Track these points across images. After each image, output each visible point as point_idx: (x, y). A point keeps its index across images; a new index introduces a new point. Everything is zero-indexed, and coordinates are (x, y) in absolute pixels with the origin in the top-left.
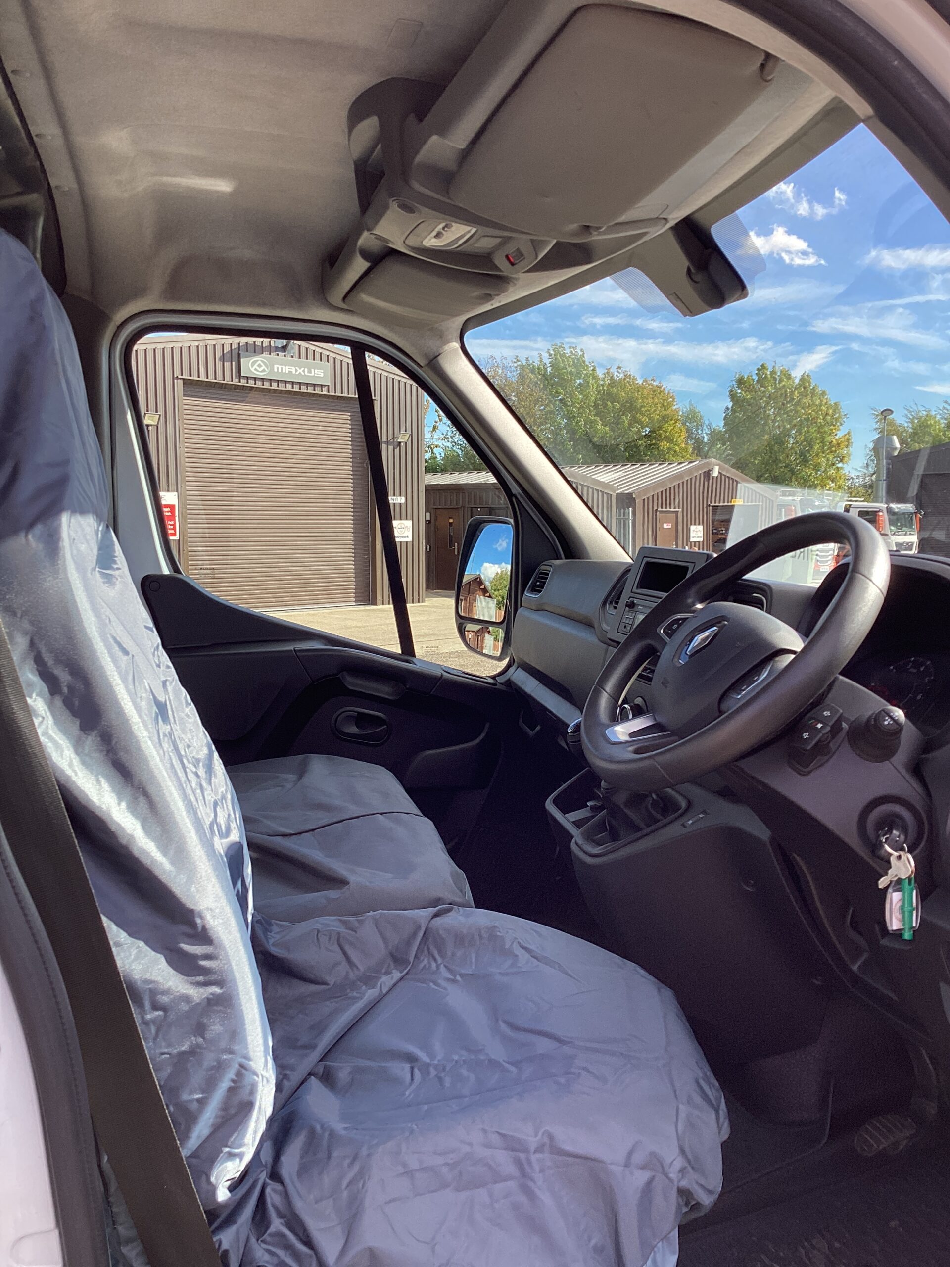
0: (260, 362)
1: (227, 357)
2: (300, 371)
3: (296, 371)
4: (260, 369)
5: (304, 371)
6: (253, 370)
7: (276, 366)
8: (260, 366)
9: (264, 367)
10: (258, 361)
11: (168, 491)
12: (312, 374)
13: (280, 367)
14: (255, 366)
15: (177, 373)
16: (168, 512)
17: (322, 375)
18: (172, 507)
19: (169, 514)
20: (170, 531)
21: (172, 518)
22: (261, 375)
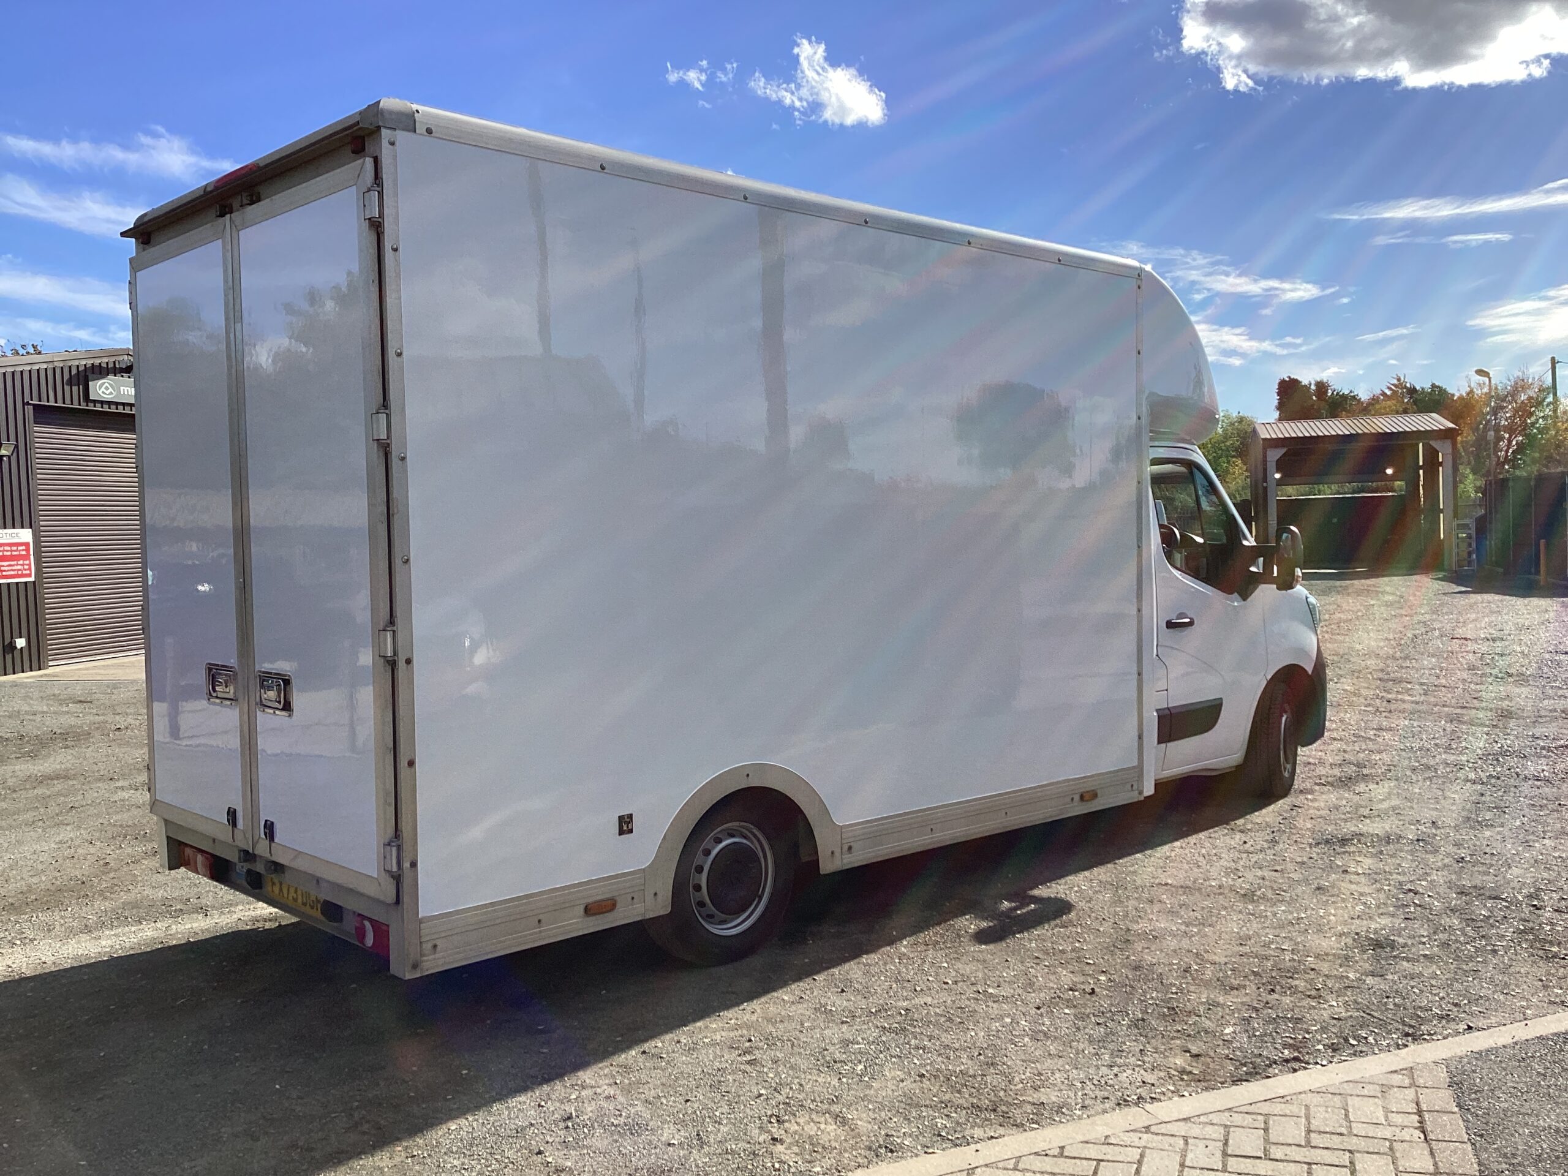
1: (74, 381)
4: (107, 392)
6: (100, 392)
7: (122, 388)
8: (107, 388)
9: (111, 390)
10: (104, 384)
11: (22, 528)
13: (126, 389)
14: (103, 389)
15: (27, 399)
16: (23, 550)
18: (27, 544)
19: (24, 553)
20: (25, 572)
21: (27, 557)
22: (108, 397)
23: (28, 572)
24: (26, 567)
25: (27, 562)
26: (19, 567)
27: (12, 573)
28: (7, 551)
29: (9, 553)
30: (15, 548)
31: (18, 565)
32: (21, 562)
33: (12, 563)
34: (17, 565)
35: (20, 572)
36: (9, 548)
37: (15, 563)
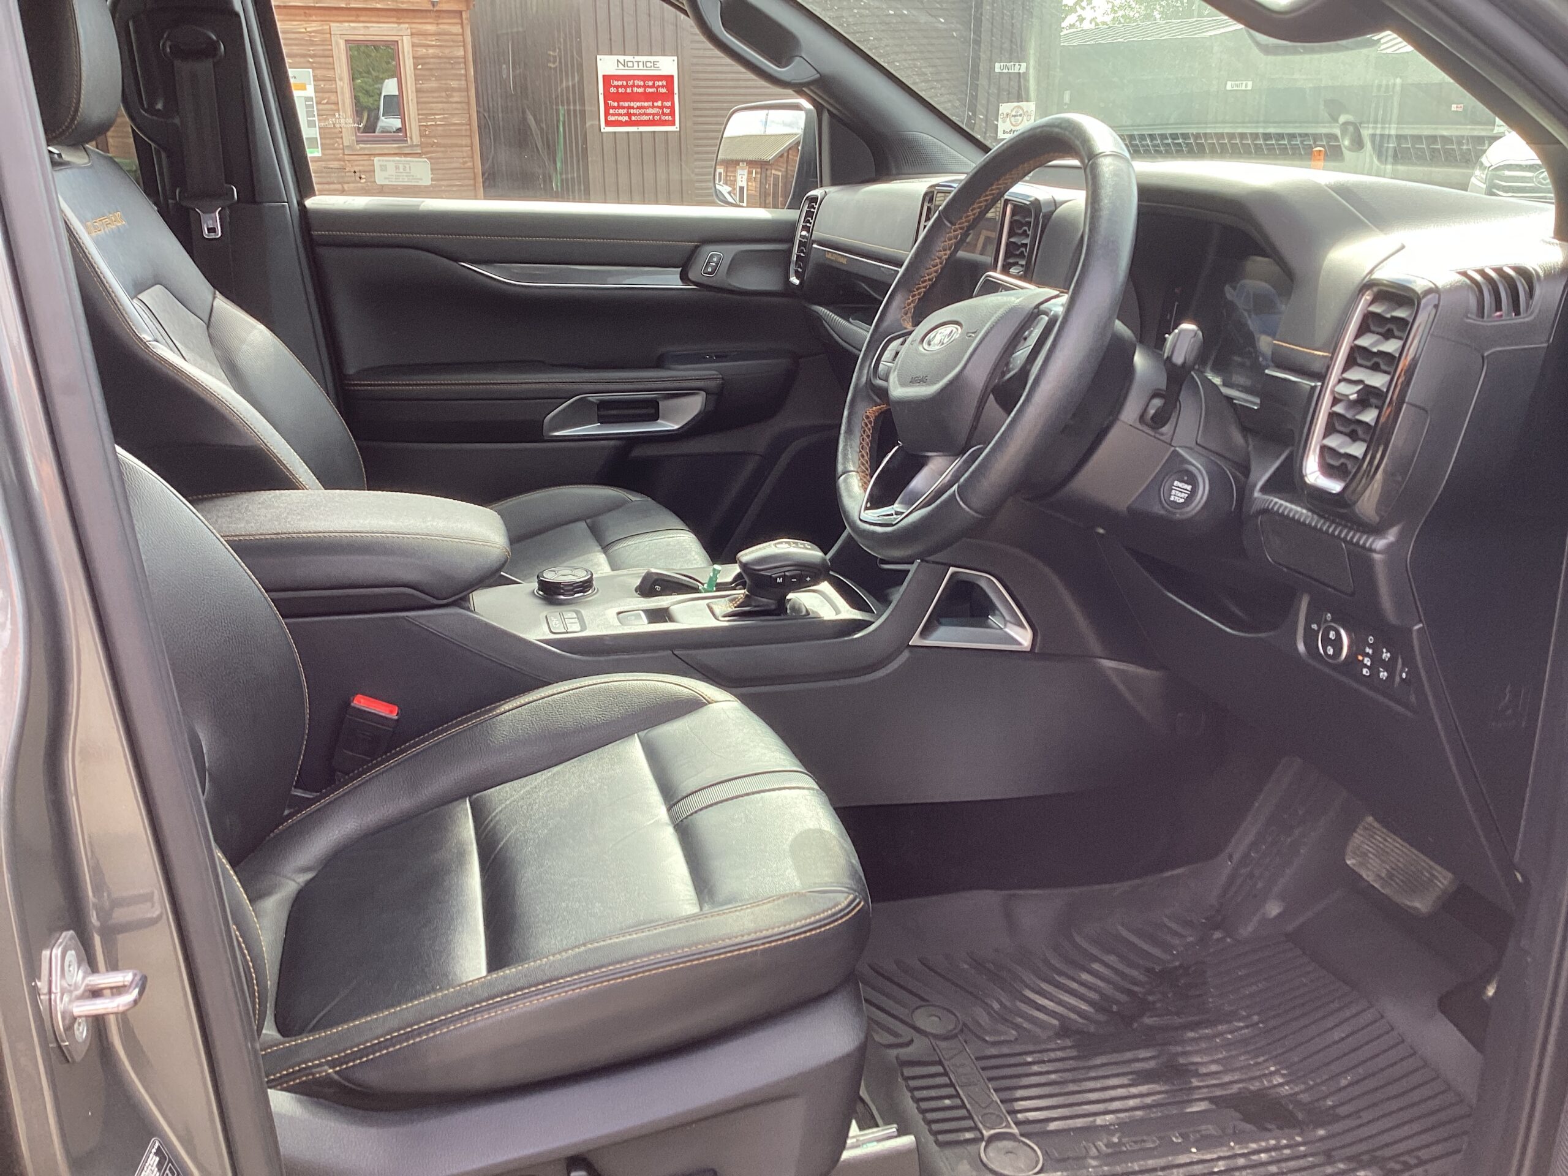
11: (664, 54)
16: (663, 86)
18: (669, 79)
19: (664, 90)
20: (663, 118)
21: (670, 95)
23: (669, 118)
24: (669, 111)
25: (669, 104)
26: (655, 111)
27: (646, 118)
28: (638, 87)
29: (640, 90)
30: (651, 83)
31: (653, 109)
32: (659, 104)
33: (646, 104)
34: (653, 107)
35: (657, 118)
36: (641, 83)
37: (651, 104)
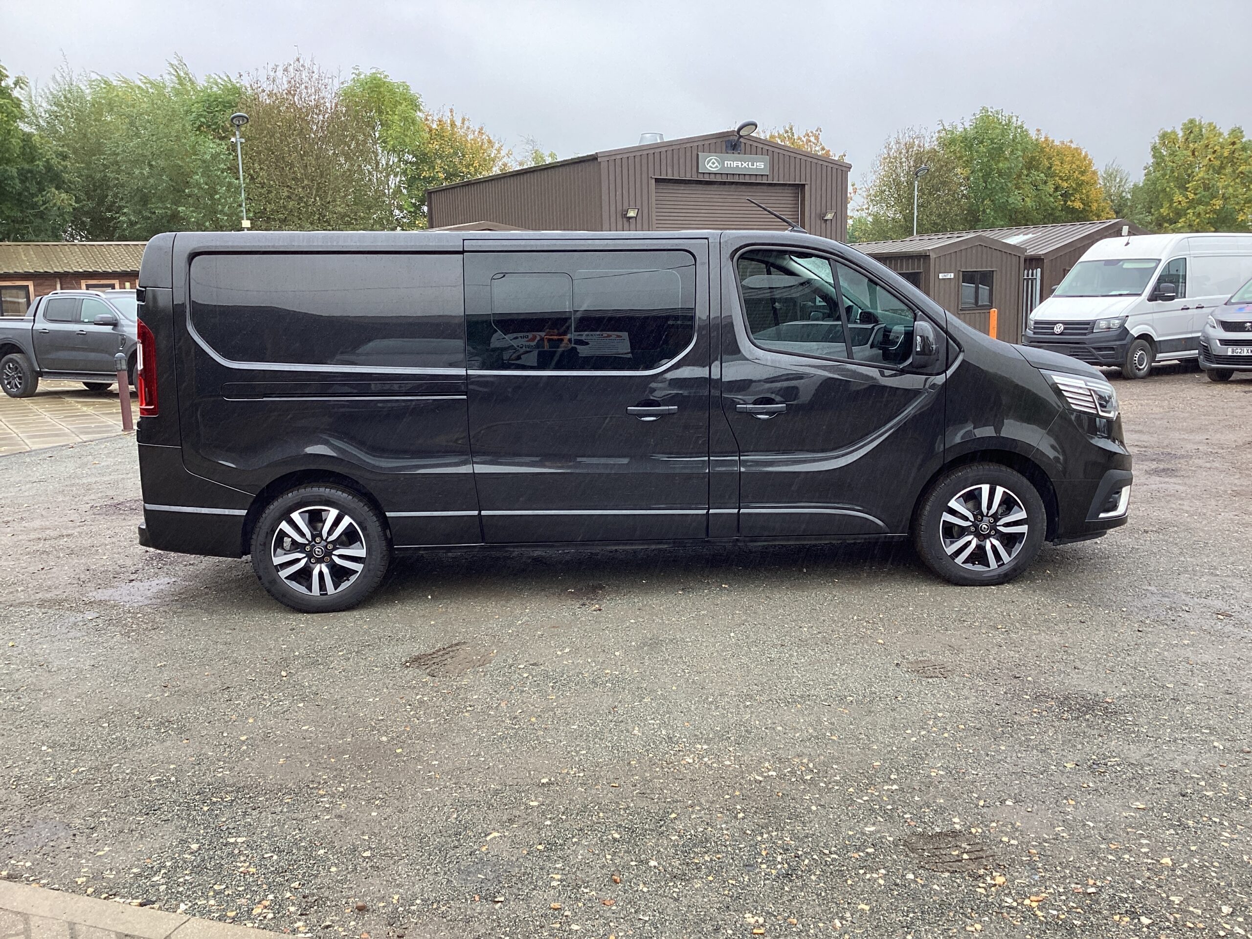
0: (713, 160)
2: (745, 165)
3: (742, 165)
4: (714, 166)
5: (748, 165)
6: (708, 167)
7: (726, 162)
8: (713, 163)
9: (716, 164)
10: (711, 159)
12: (755, 167)
13: (729, 162)
14: (710, 164)
15: (651, 174)
17: (763, 167)
22: (714, 170)
